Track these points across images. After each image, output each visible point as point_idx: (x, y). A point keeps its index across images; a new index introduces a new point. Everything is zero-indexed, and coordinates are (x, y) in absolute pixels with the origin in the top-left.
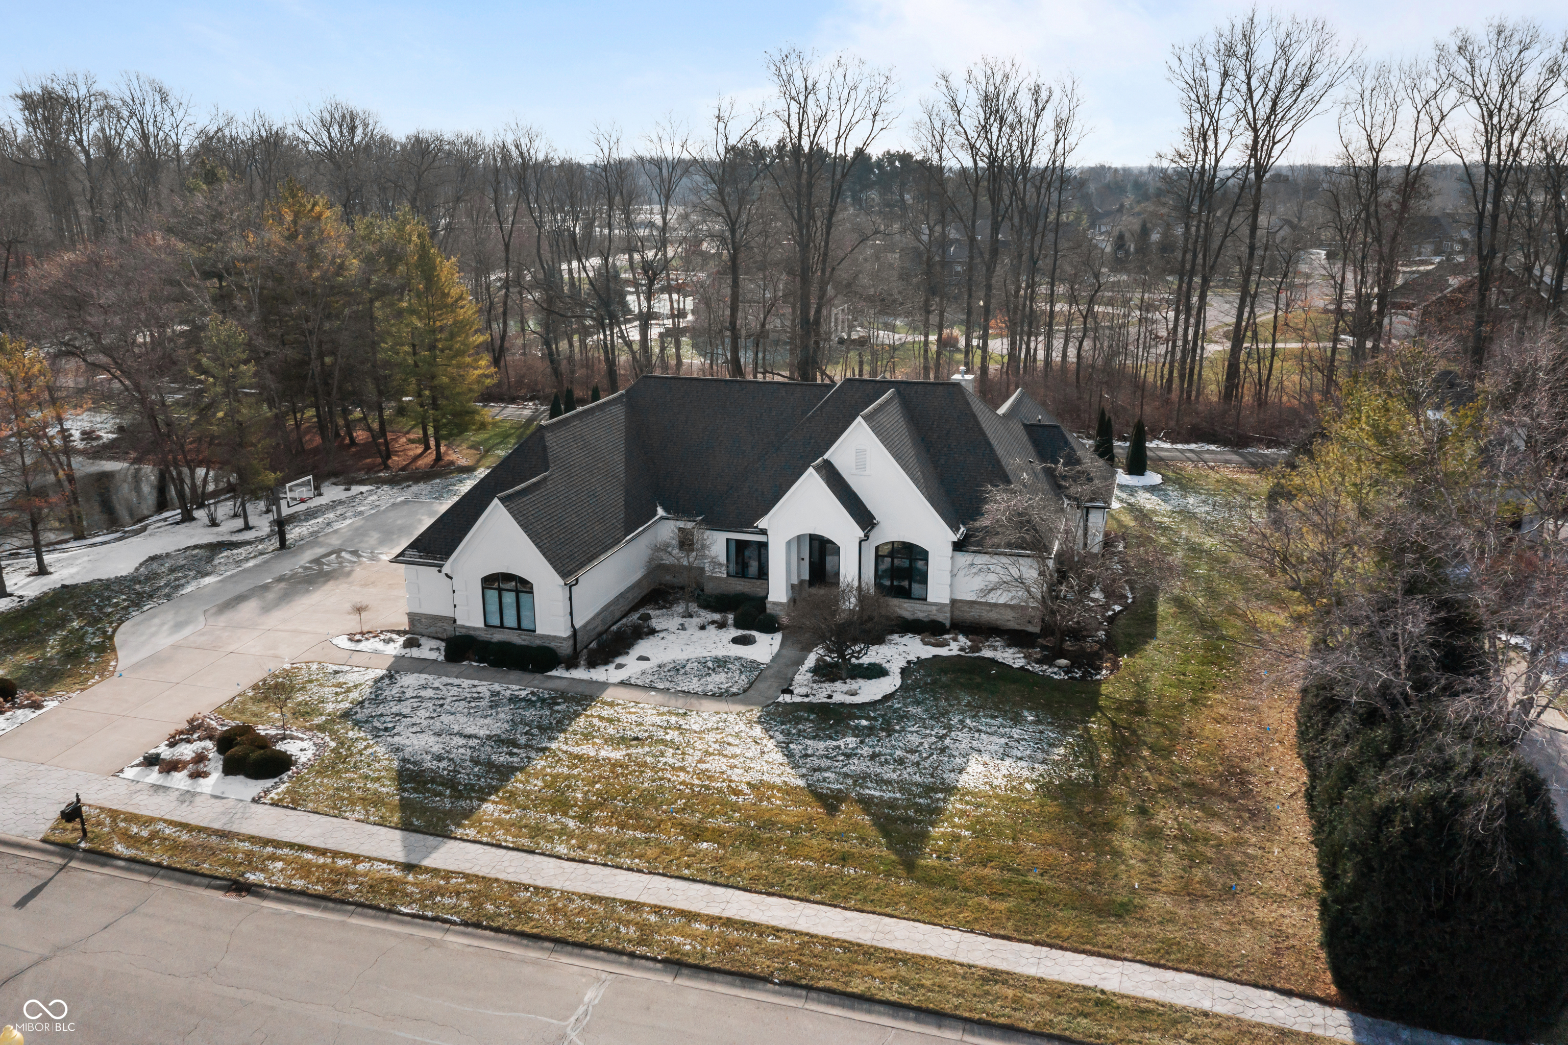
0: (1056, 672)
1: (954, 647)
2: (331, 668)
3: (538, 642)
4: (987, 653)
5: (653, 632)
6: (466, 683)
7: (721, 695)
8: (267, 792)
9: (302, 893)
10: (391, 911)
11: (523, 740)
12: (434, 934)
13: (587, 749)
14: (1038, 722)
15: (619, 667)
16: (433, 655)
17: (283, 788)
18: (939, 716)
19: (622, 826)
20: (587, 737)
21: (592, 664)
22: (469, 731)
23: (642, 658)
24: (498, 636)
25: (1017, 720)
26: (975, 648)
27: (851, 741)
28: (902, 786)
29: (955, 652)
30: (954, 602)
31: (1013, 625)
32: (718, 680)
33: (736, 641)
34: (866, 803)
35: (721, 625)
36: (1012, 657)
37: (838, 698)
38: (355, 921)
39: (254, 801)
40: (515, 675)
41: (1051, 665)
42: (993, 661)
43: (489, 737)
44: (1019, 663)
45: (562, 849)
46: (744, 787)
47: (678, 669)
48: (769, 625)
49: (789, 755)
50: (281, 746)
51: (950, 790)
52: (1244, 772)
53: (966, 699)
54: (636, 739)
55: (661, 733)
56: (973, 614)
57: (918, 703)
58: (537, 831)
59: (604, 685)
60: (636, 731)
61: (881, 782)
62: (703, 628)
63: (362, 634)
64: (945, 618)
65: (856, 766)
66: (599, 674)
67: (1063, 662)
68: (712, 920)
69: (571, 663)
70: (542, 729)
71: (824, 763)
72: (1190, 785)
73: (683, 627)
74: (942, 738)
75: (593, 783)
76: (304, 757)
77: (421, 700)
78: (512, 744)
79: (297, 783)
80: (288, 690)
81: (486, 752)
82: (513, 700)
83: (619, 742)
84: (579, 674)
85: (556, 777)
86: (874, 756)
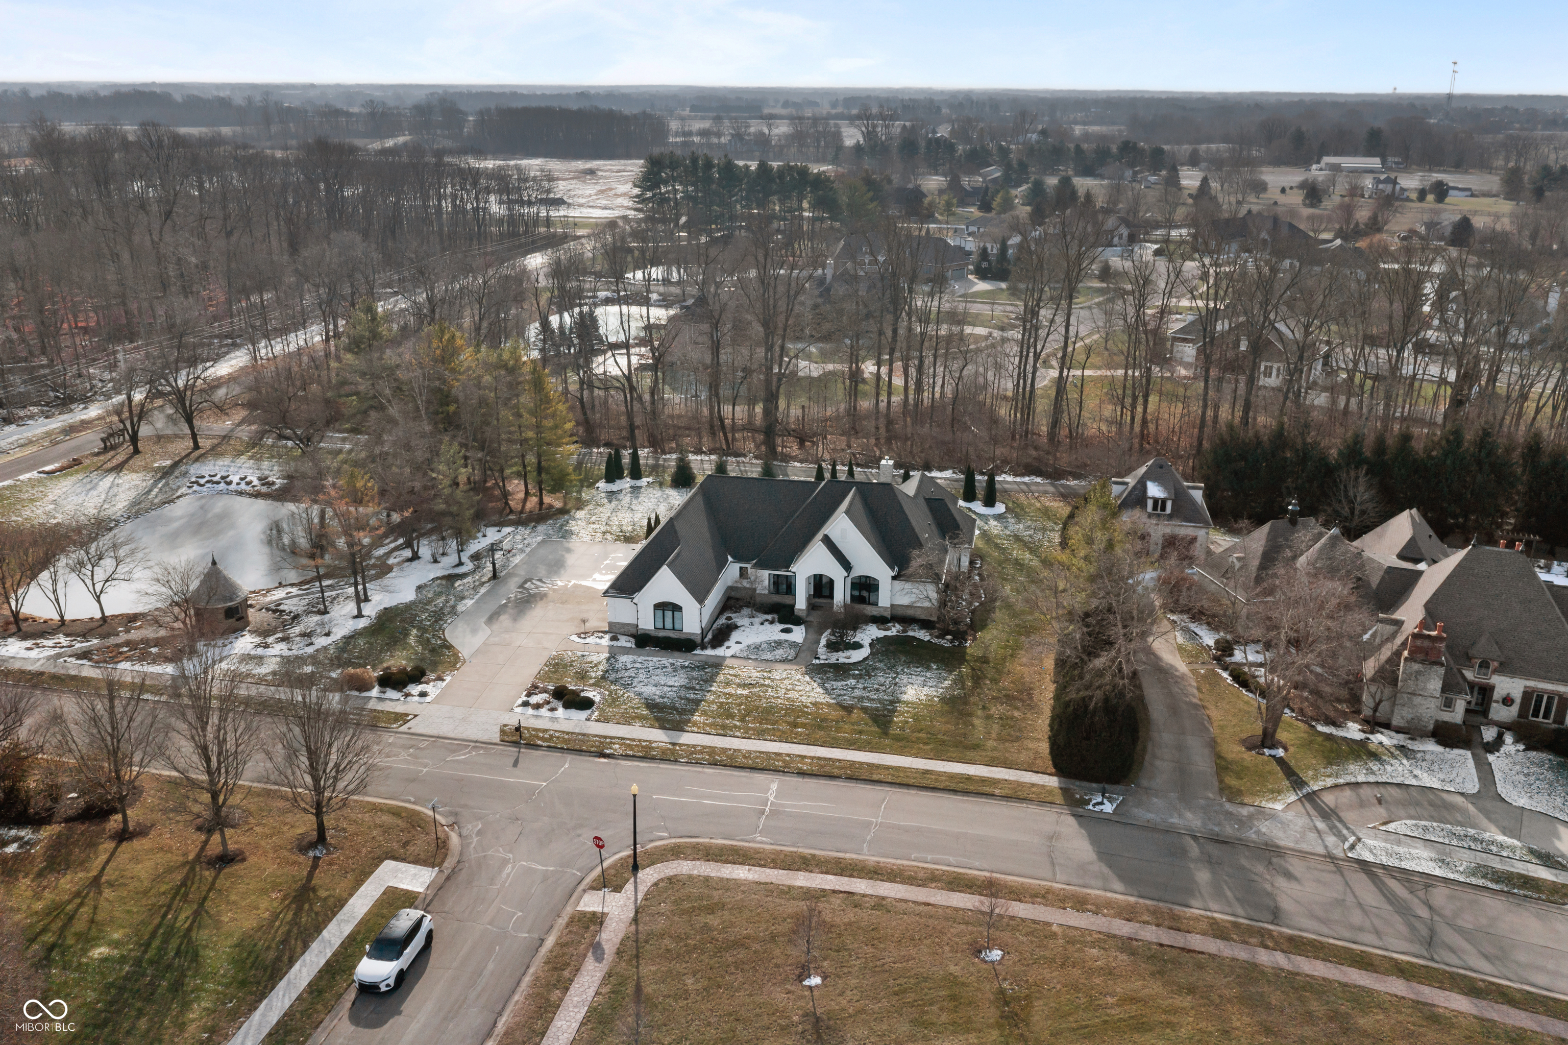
0: (946, 642)
1: (894, 630)
2: (579, 654)
3: (683, 637)
4: (911, 633)
5: (736, 627)
6: (655, 659)
7: (784, 661)
8: (591, 715)
9: (634, 756)
10: (676, 761)
11: (698, 687)
12: (699, 769)
13: (729, 690)
14: (938, 669)
15: (728, 647)
16: (629, 645)
17: (596, 713)
18: (892, 668)
19: (761, 723)
20: (728, 684)
21: (714, 647)
22: (670, 683)
23: (737, 643)
24: (662, 634)
25: (928, 668)
26: (905, 631)
27: (852, 682)
28: (880, 701)
29: (895, 634)
30: (892, 605)
31: (923, 617)
32: (780, 653)
33: (783, 631)
34: (865, 709)
35: (772, 622)
36: (923, 635)
37: (842, 660)
38: (661, 766)
39: (586, 719)
40: (677, 654)
41: (943, 638)
42: (914, 638)
43: (681, 686)
44: (927, 638)
45: (738, 734)
46: (809, 705)
47: (757, 648)
48: (798, 621)
49: (826, 689)
50: (582, 694)
51: (899, 701)
52: (1031, 689)
53: (903, 659)
54: (751, 684)
55: (762, 681)
56: (900, 612)
57: (880, 661)
58: (724, 727)
59: (724, 658)
60: (748, 681)
61: (870, 700)
62: (762, 624)
63: (585, 633)
64: (887, 614)
65: (857, 693)
66: (720, 652)
67: (949, 637)
68: (812, 758)
69: (704, 647)
70: (706, 681)
71: (843, 692)
72: (1006, 696)
73: (752, 624)
74: (894, 678)
75: (740, 705)
76: (597, 699)
77: (637, 669)
78: (693, 689)
79: (602, 711)
80: (565, 666)
81: (683, 693)
82: (683, 667)
83: (744, 686)
84: (709, 652)
85: (722, 703)
86: (864, 688)
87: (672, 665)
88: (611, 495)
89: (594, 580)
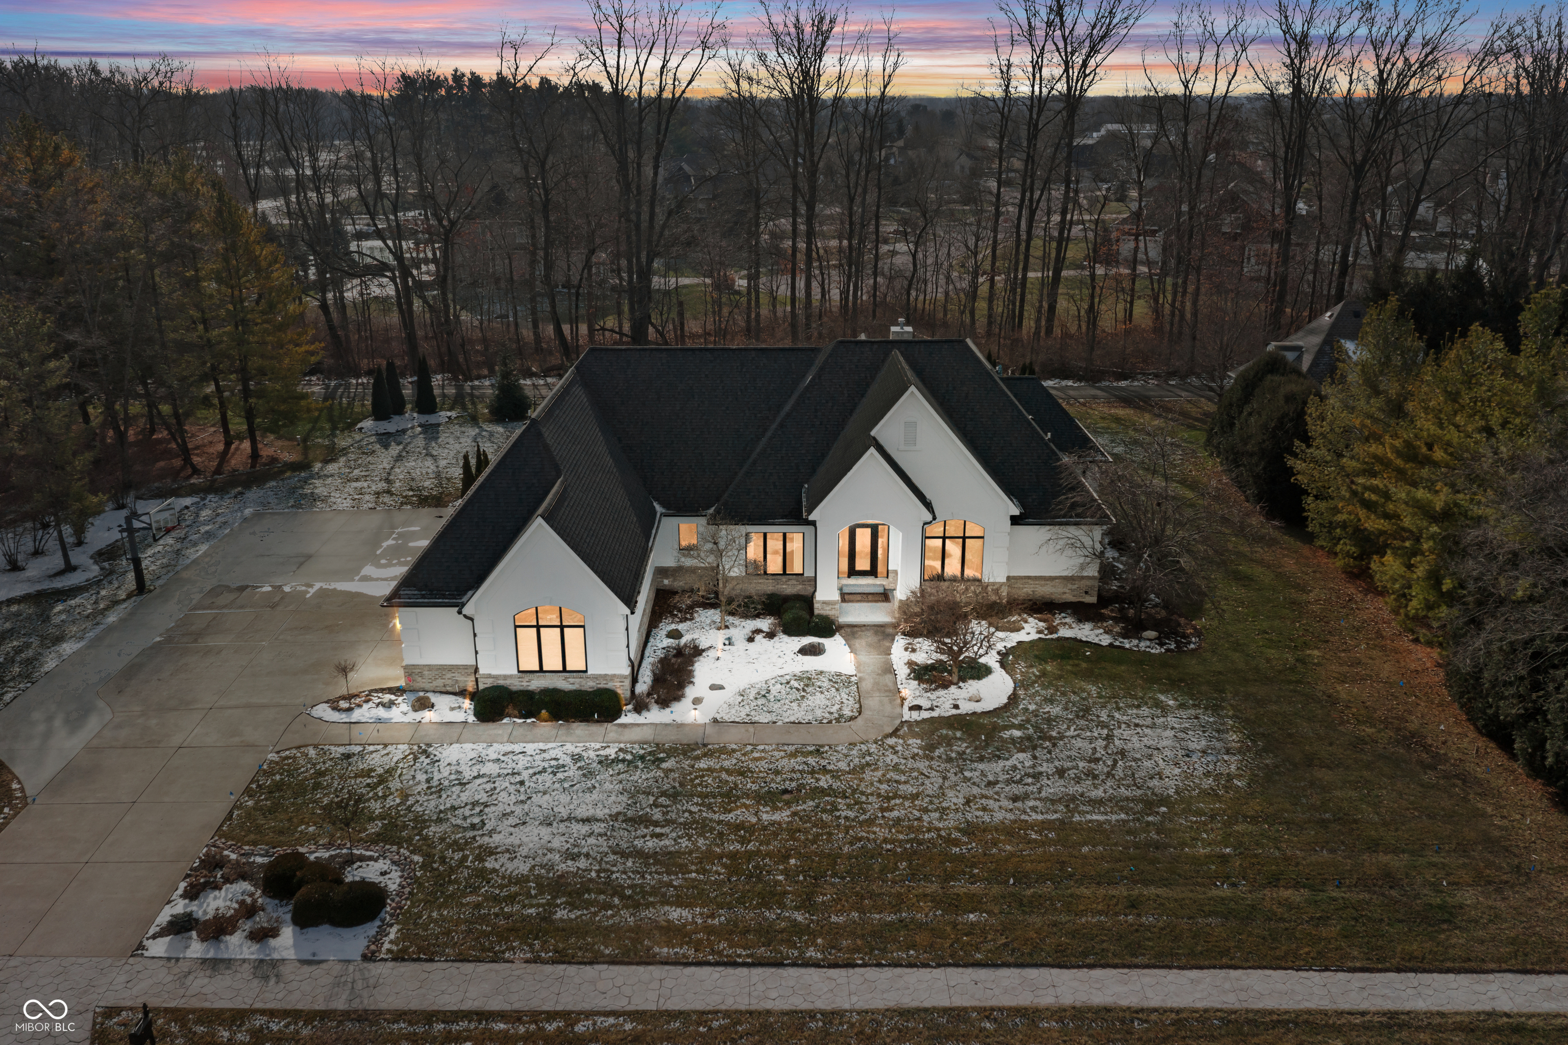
0: (1150, 646)
1: (1031, 629)
2: (337, 751)
3: (589, 685)
4: (1064, 633)
5: (697, 651)
6: (530, 748)
7: (838, 721)
8: (376, 940)
11: (657, 815)
13: (737, 815)
14: (1182, 706)
15: (697, 701)
16: (459, 716)
17: (393, 932)
18: (1085, 714)
21: (664, 703)
22: (582, 812)
23: (714, 687)
24: (536, 684)
26: (1052, 630)
27: (1022, 758)
28: (1118, 803)
29: (1034, 636)
30: (1008, 578)
31: (1070, 598)
33: (804, 651)
34: (1100, 834)
37: (967, 707)
39: (365, 958)
41: (1140, 639)
42: (1077, 641)
43: (615, 817)
46: (955, 835)
47: (764, 695)
48: (827, 628)
50: (352, 875)
53: (1093, 690)
54: (786, 791)
55: (810, 780)
56: (1026, 590)
57: (1050, 701)
61: (1097, 803)
62: (751, 640)
63: (349, 697)
64: (1007, 597)
65: (1054, 788)
66: (681, 713)
67: (1151, 634)
68: (1057, 1014)
69: (640, 707)
71: (1018, 790)
72: (1381, 757)
73: (730, 642)
74: (1109, 738)
75: (786, 858)
76: (393, 882)
77: (491, 779)
78: (645, 821)
79: (407, 919)
80: (301, 790)
81: (623, 838)
82: (605, 762)
83: (770, 798)
84: (655, 715)
85: (733, 856)
86: (1061, 772)
87: (576, 758)
88: (385, 439)
89: (366, 579)
